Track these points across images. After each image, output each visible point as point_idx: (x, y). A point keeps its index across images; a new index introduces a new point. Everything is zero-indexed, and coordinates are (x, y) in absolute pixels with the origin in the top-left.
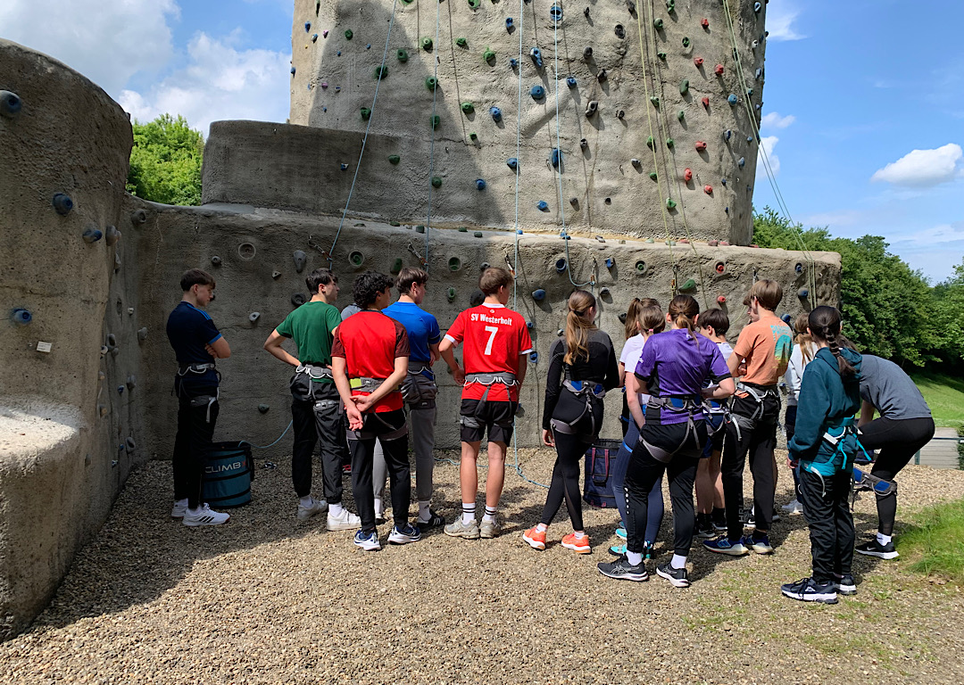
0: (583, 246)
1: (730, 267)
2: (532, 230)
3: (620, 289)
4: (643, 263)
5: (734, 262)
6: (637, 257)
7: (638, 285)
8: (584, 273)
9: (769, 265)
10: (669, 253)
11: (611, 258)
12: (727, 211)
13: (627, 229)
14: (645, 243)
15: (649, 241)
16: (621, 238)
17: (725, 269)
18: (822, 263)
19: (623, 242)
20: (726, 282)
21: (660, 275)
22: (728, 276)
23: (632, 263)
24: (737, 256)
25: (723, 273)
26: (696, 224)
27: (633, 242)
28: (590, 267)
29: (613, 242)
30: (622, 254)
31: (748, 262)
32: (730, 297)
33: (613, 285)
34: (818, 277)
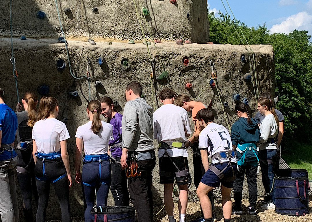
0: (78, 48)
1: (193, 60)
2: (34, 36)
3: (110, 82)
4: (127, 60)
5: (196, 56)
6: (122, 56)
7: (125, 78)
8: (80, 70)
9: (222, 57)
10: (147, 51)
11: (101, 57)
12: (188, 16)
13: (112, 33)
14: (127, 44)
15: (130, 42)
16: (108, 40)
17: (189, 62)
18: (259, 54)
19: (110, 44)
20: (191, 72)
21: (141, 69)
22: (192, 68)
23: (118, 61)
24: (198, 52)
25: (188, 65)
26: (166, 27)
27: (118, 43)
28: (85, 65)
29: (102, 44)
30: (110, 54)
31: (206, 55)
32: (195, 83)
33: (105, 79)
34: (257, 64)
